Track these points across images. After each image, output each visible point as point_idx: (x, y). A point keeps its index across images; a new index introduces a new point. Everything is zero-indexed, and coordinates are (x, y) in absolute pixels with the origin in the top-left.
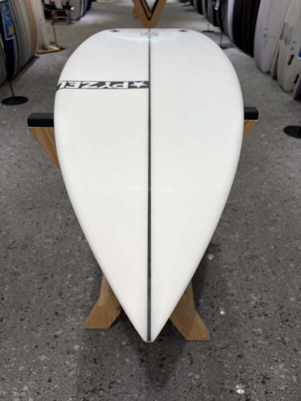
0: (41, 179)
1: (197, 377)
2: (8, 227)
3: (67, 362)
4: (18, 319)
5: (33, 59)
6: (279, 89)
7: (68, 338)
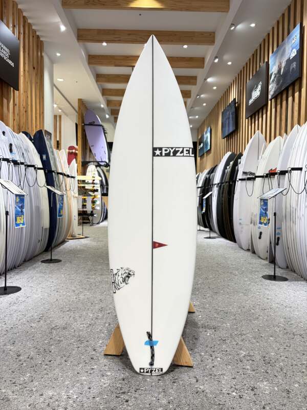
0: (75, 297)
1: (202, 387)
2: (51, 319)
3: (102, 380)
4: (63, 361)
5: (64, 242)
6: (258, 258)
7: (102, 370)
